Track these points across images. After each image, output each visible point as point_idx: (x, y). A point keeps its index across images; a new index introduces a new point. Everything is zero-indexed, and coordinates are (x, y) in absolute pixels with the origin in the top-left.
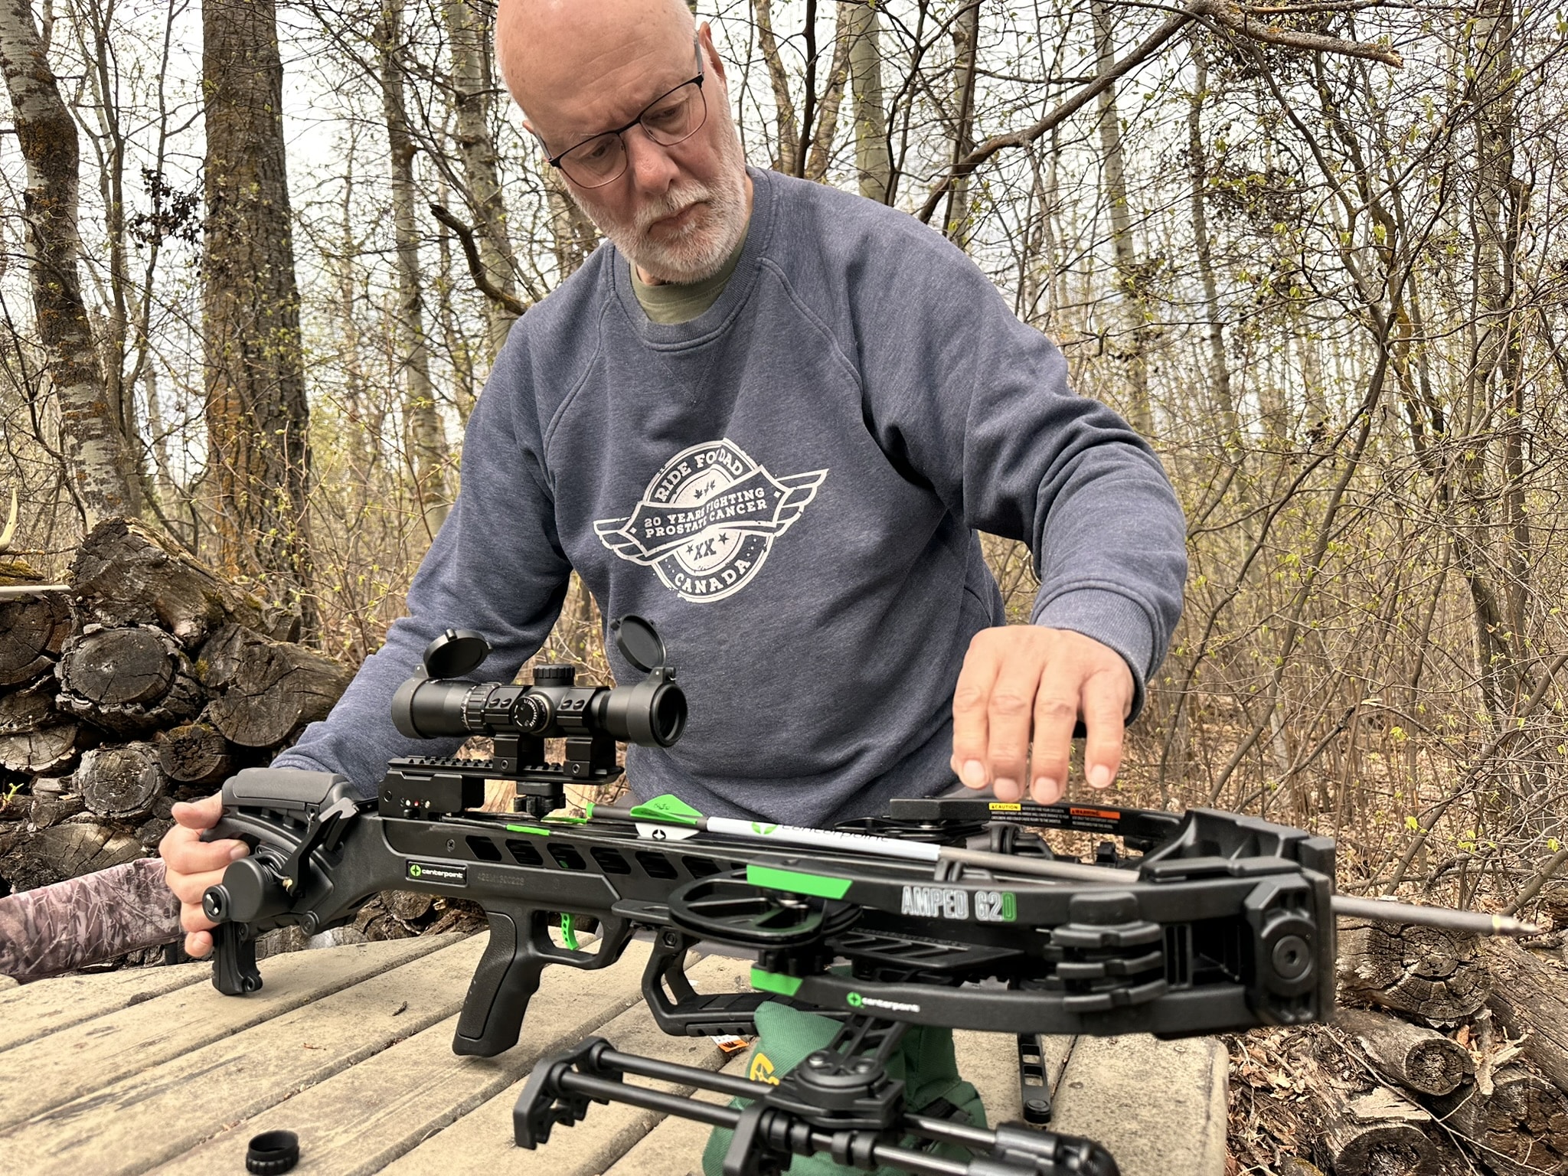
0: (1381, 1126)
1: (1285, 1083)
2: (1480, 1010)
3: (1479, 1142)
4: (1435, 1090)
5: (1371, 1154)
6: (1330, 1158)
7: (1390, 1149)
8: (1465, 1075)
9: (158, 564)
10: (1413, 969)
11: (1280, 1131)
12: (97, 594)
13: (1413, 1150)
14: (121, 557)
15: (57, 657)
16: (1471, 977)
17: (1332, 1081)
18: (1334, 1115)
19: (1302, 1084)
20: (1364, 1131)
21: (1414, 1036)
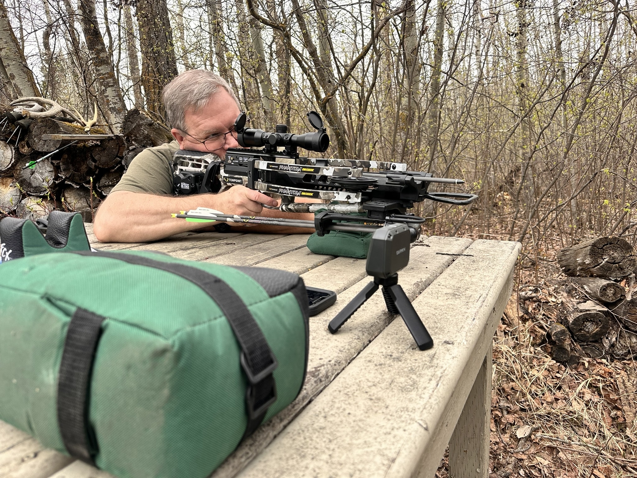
0: (588, 312)
1: (554, 300)
2: (630, 274)
3: (624, 318)
4: (610, 300)
5: (584, 322)
6: (568, 324)
7: (591, 320)
8: (622, 296)
9: (151, 125)
10: (606, 260)
11: (551, 315)
12: (132, 136)
13: (600, 321)
14: (139, 122)
15: (122, 158)
16: (629, 262)
17: (572, 299)
18: (571, 309)
19: (560, 300)
20: (582, 314)
21: (604, 282)
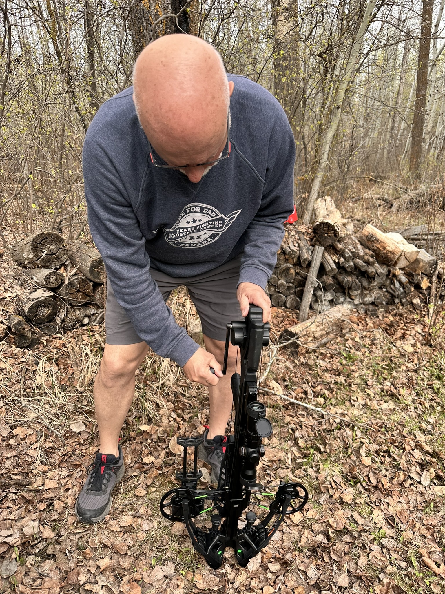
0: (39, 300)
1: (9, 294)
2: (66, 262)
3: (67, 297)
4: (54, 286)
5: (37, 308)
6: (25, 313)
7: (43, 306)
8: (62, 280)
10: (45, 253)
11: (9, 309)
13: (50, 304)
16: (63, 252)
17: (25, 291)
18: (25, 300)
19: (15, 294)
20: (34, 302)
21: (46, 272)
